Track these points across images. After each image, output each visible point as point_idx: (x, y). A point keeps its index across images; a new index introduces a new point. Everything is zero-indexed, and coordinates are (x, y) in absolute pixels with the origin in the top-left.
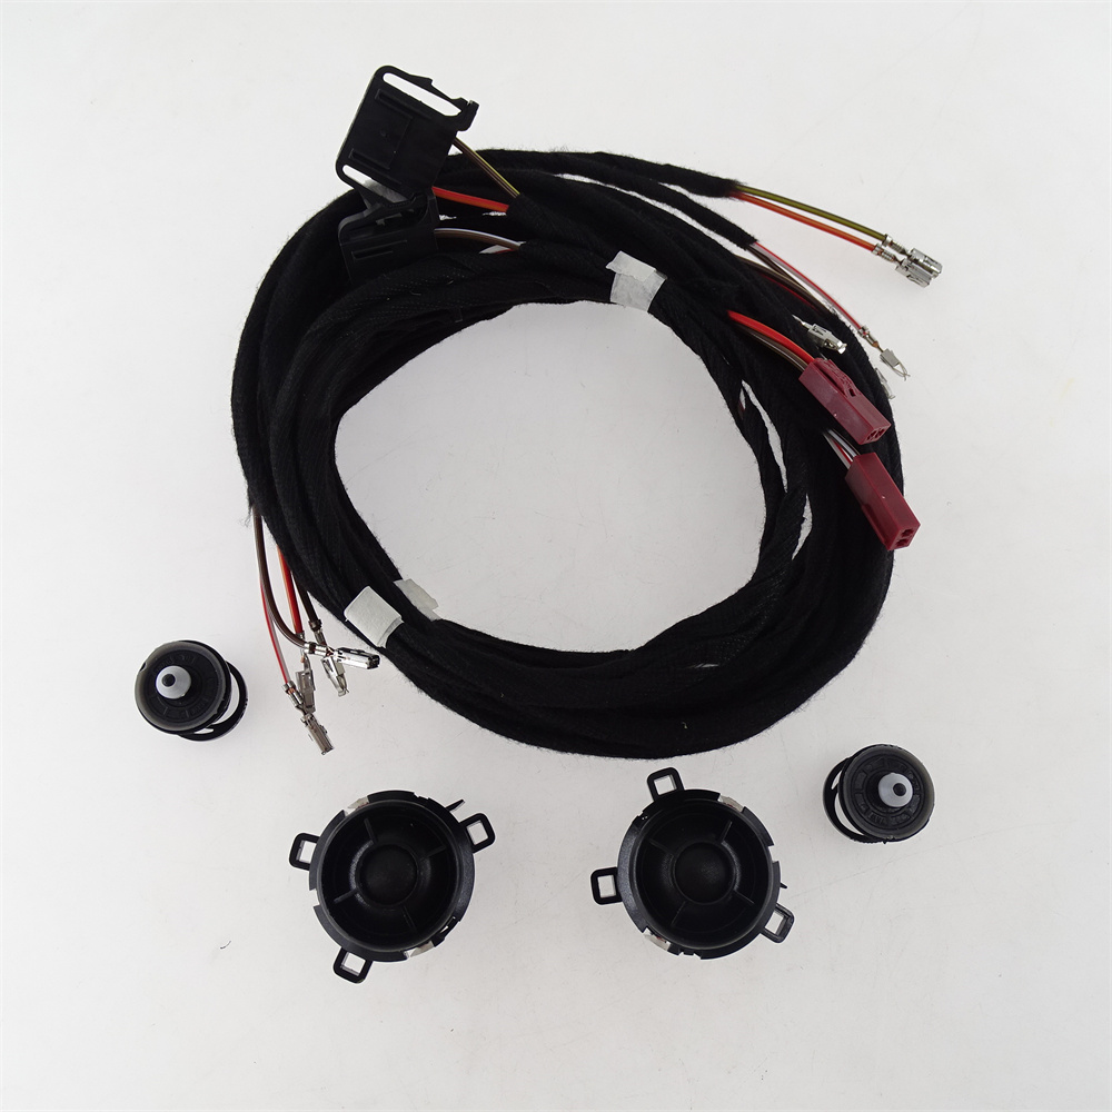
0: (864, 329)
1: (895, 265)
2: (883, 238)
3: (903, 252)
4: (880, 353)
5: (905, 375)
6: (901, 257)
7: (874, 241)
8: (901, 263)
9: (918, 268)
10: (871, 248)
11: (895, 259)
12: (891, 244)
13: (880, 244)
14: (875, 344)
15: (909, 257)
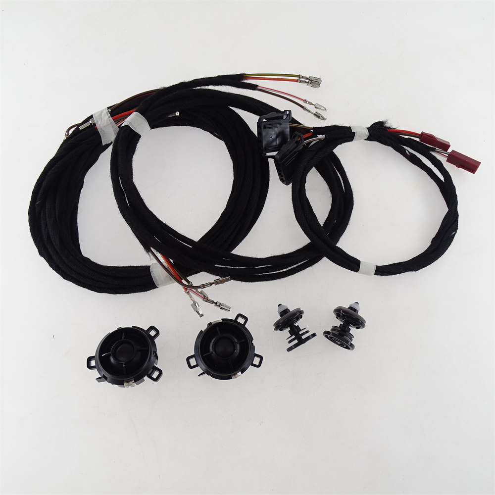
0: (305, 100)
1: (306, 84)
2: (299, 76)
3: (307, 79)
4: (314, 106)
5: (325, 110)
6: (307, 81)
7: (297, 78)
8: (308, 82)
9: (313, 82)
10: (297, 81)
11: (306, 82)
12: (302, 77)
13: (299, 79)
14: (311, 104)
15: (310, 80)
